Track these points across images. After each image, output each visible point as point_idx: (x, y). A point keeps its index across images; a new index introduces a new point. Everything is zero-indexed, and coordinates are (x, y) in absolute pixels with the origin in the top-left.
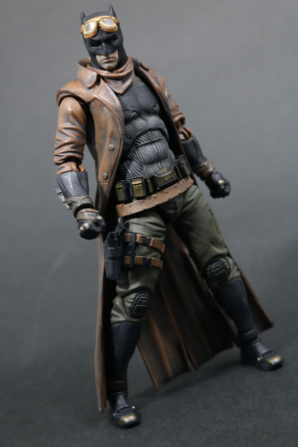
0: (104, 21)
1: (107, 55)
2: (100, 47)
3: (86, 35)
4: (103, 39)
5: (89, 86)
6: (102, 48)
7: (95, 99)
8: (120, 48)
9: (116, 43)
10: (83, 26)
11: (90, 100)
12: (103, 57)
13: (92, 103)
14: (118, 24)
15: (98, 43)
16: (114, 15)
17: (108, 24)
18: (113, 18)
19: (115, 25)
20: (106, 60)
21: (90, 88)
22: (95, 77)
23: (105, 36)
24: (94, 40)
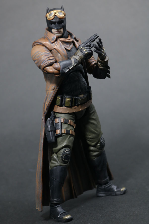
0: (58, 13)
1: (58, 30)
2: (55, 25)
3: (49, 18)
4: (57, 21)
5: (52, 42)
6: (56, 26)
7: (55, 48)
8: (64, 27)
9: (63, 24)
10: (48, 14)
11: (51, 49)
12: (56, 30)
13: (53, 51)
14: (65, 15)
15: (54, 23)
16: (64, 10)
17: (60, 14)
18: (63, 12)
19: (64, 15)
20: (57, 32)
21: (52, 43)
22: (55, 38)
23: (58, 20)
24: (52, 22)
